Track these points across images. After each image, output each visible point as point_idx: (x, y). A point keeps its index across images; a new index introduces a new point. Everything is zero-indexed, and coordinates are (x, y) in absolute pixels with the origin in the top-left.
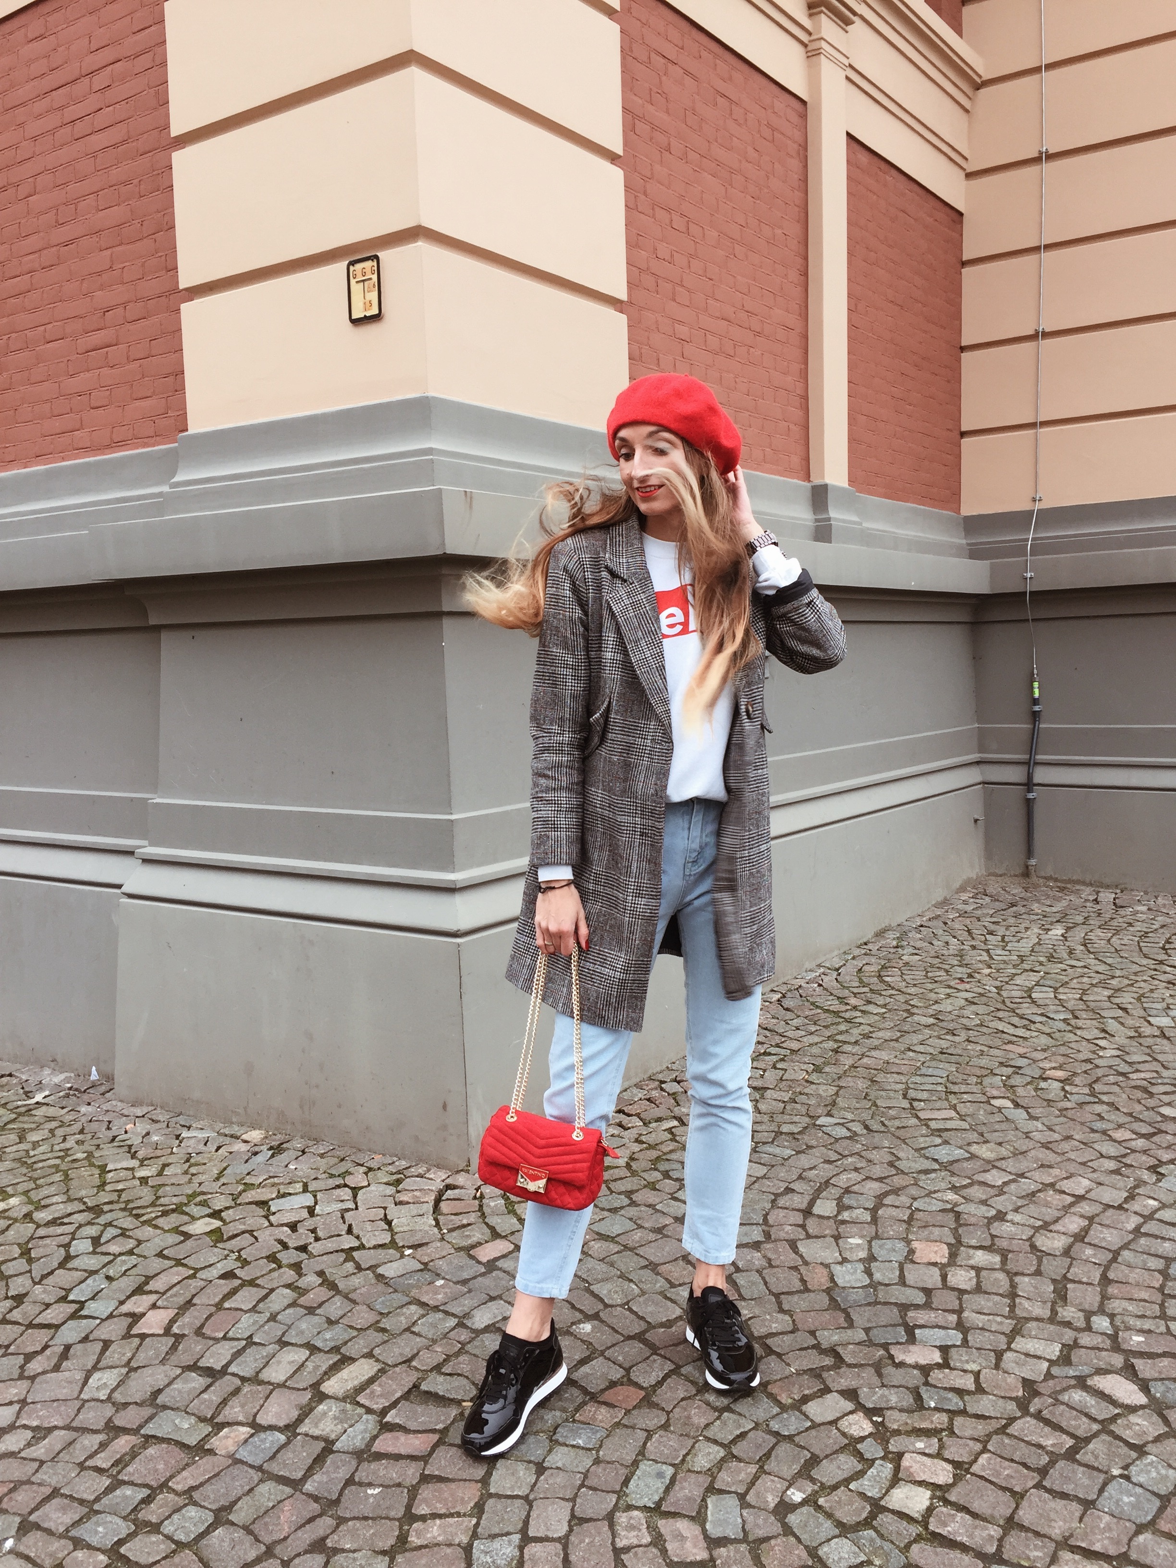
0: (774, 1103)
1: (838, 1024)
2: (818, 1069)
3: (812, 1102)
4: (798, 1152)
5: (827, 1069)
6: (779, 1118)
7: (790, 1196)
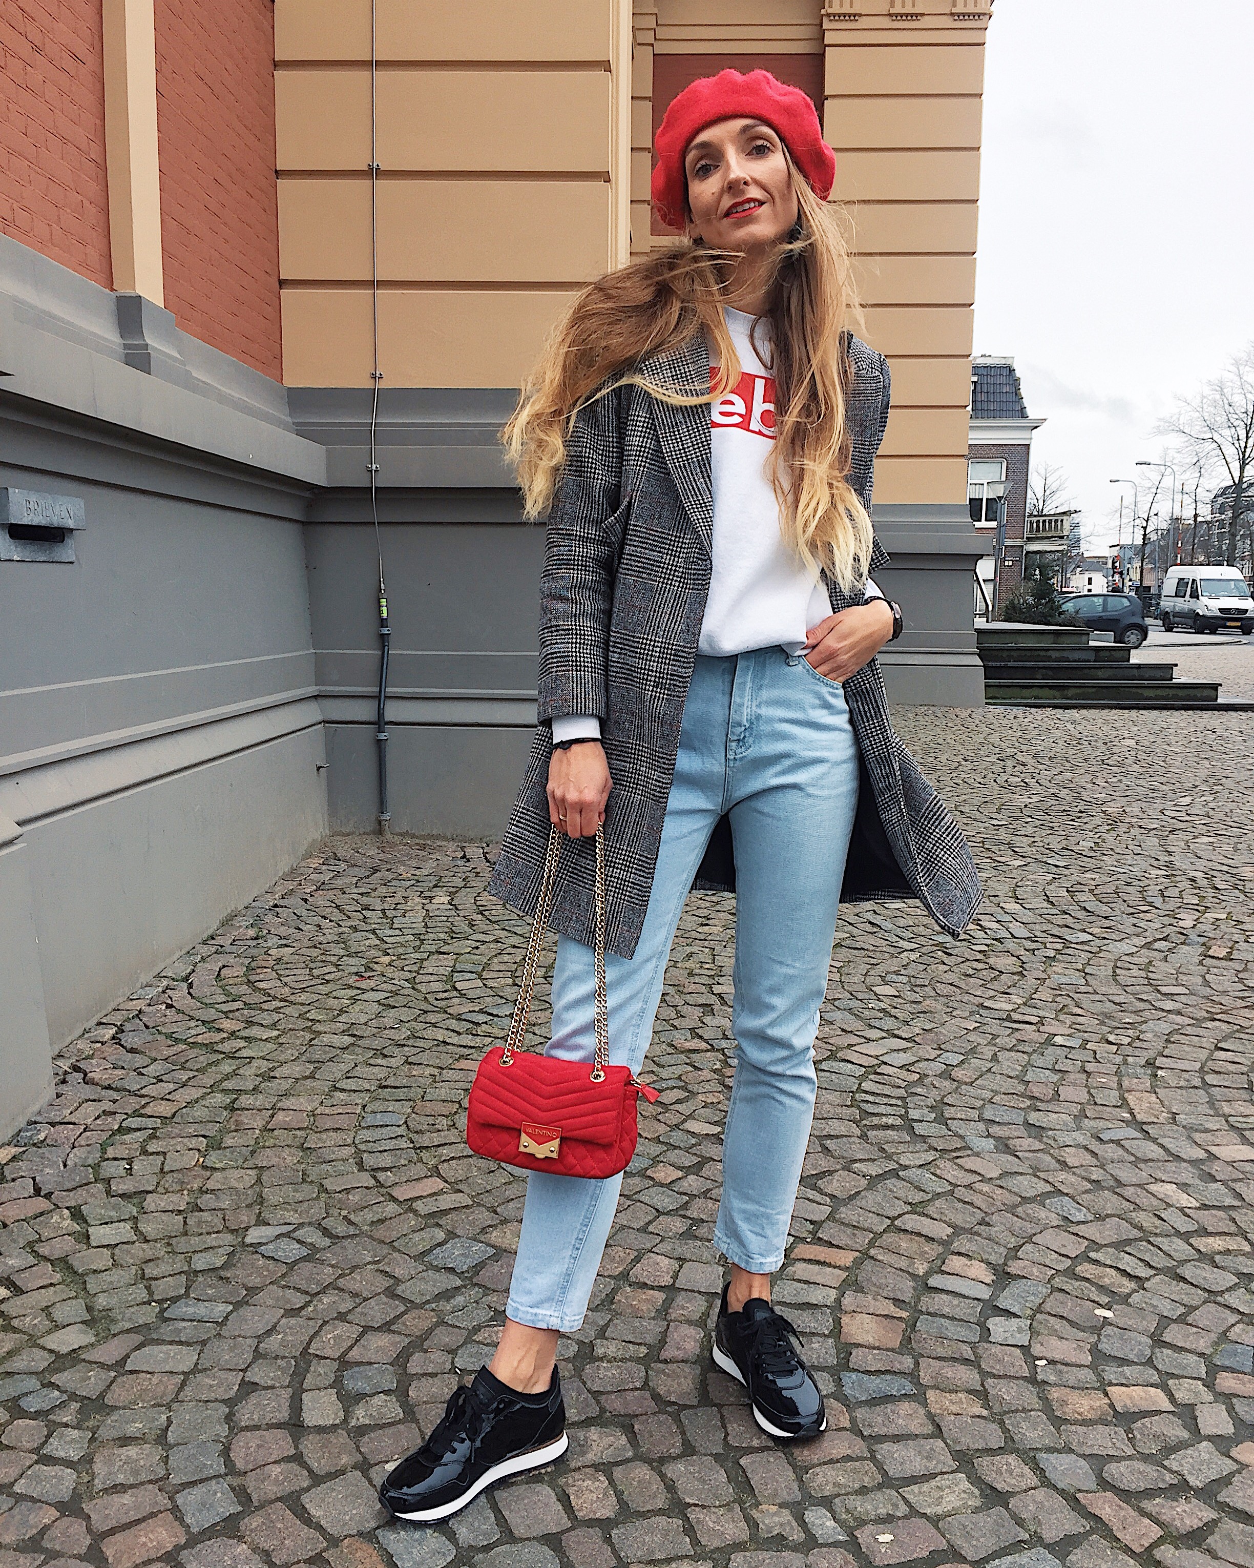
0: (164, 1217)
1: (216, 1063)
2: (215, 1144)
3: (225, 1203)
4: (237, 1305)
5: (229, 1141)
6: (181, 1244)
7: (253, 1399)
